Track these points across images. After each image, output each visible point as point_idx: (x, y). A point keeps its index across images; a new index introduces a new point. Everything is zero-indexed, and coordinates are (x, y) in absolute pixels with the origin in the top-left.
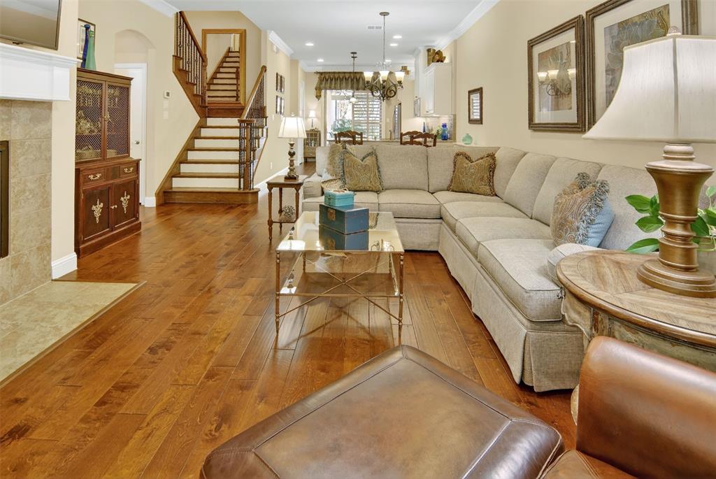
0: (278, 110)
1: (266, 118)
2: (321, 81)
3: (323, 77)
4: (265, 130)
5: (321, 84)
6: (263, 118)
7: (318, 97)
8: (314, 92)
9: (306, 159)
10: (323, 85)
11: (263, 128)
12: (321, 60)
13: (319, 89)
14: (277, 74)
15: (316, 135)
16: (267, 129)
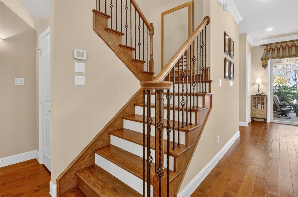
0: (227, 75)
1: (210, 82)
2: (267, 51)
3: (269, 48)
4: (207, 98)
5: (267, 54)
6: (205, 82)
7: (265, 66)
8: (260, 62)
9: (252, 118)
10: (270, 54)
11: (204, 96)
12: (270, 29)
13: (265, 59)
14: (225, 34)
15: (262, 99)
16: (211, 97)
